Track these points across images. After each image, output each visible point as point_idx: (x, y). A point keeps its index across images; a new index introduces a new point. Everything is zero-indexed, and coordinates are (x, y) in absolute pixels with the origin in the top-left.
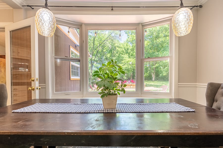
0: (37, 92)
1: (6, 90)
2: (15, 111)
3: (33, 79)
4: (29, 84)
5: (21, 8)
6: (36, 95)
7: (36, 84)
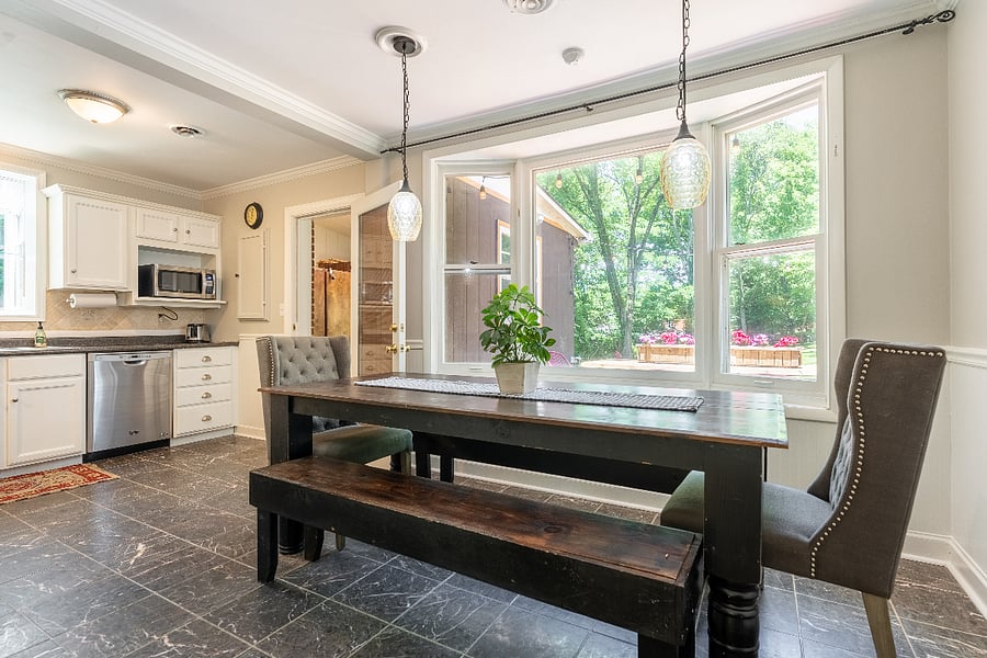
0: (402, 356)
1: (348, 349)
2: (364, 383)
3: (394, 326)
4: (387, 339)
5: (379, 158)
6: (400, 363)
7: (400, 339)
